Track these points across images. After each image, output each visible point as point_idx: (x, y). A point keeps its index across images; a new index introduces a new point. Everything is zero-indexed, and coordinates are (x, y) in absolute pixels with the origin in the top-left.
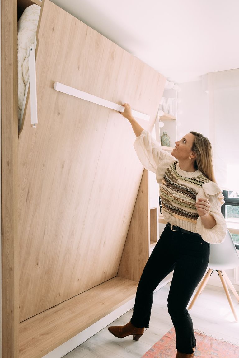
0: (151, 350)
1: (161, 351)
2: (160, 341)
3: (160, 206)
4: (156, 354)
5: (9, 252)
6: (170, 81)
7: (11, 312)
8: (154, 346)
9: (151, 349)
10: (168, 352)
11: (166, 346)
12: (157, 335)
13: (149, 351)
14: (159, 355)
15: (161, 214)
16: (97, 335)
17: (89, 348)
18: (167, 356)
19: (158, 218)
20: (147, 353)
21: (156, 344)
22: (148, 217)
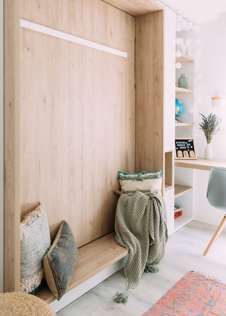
0: (163, 299)
1: (174, 300)
2: (173, 289)
3: (176, 149)
4: (168, 302)
5: (10, 197)
6: (188, 21)
7: (12, 259)
8: (167, 294)
9: (163, 297)
10: (181, 301)
11: (179, 294)
12: (169, 281)
13: (161, 299)
14: (172, 303)
15: (177, 157)
16: (108, 280)
17: (98, 294)
18: (180, 305)
19: (173, 161)
20: (159, 301)
21: (169, 291)
22: (162, 160)
